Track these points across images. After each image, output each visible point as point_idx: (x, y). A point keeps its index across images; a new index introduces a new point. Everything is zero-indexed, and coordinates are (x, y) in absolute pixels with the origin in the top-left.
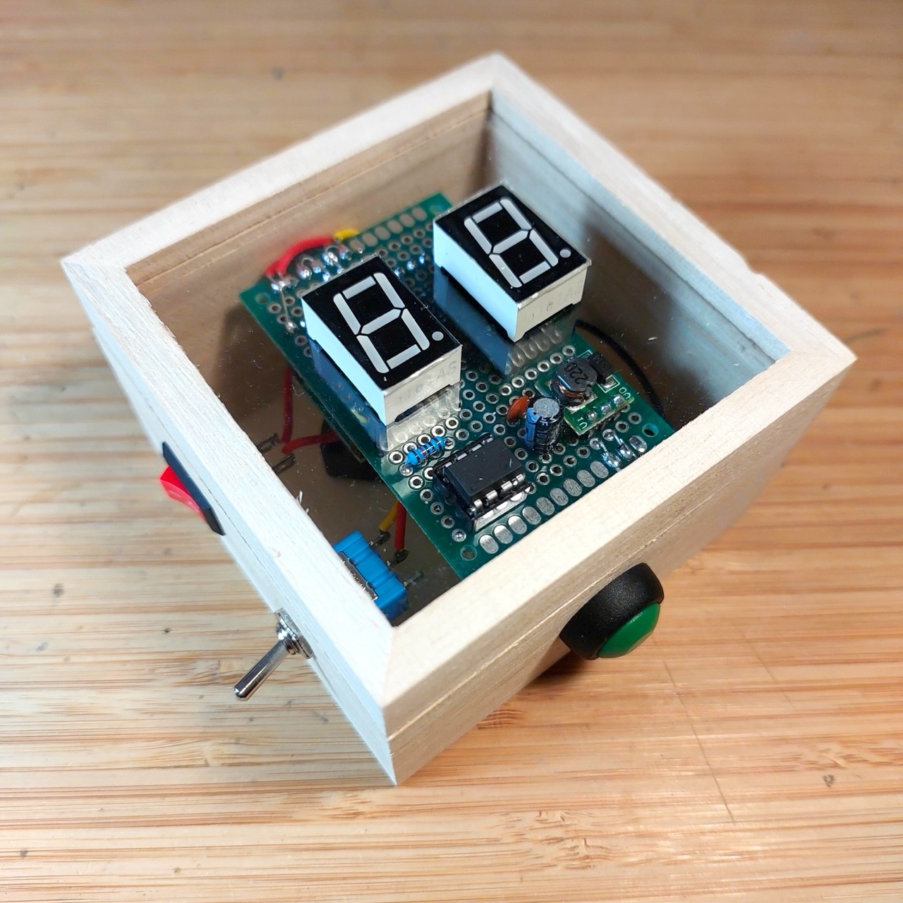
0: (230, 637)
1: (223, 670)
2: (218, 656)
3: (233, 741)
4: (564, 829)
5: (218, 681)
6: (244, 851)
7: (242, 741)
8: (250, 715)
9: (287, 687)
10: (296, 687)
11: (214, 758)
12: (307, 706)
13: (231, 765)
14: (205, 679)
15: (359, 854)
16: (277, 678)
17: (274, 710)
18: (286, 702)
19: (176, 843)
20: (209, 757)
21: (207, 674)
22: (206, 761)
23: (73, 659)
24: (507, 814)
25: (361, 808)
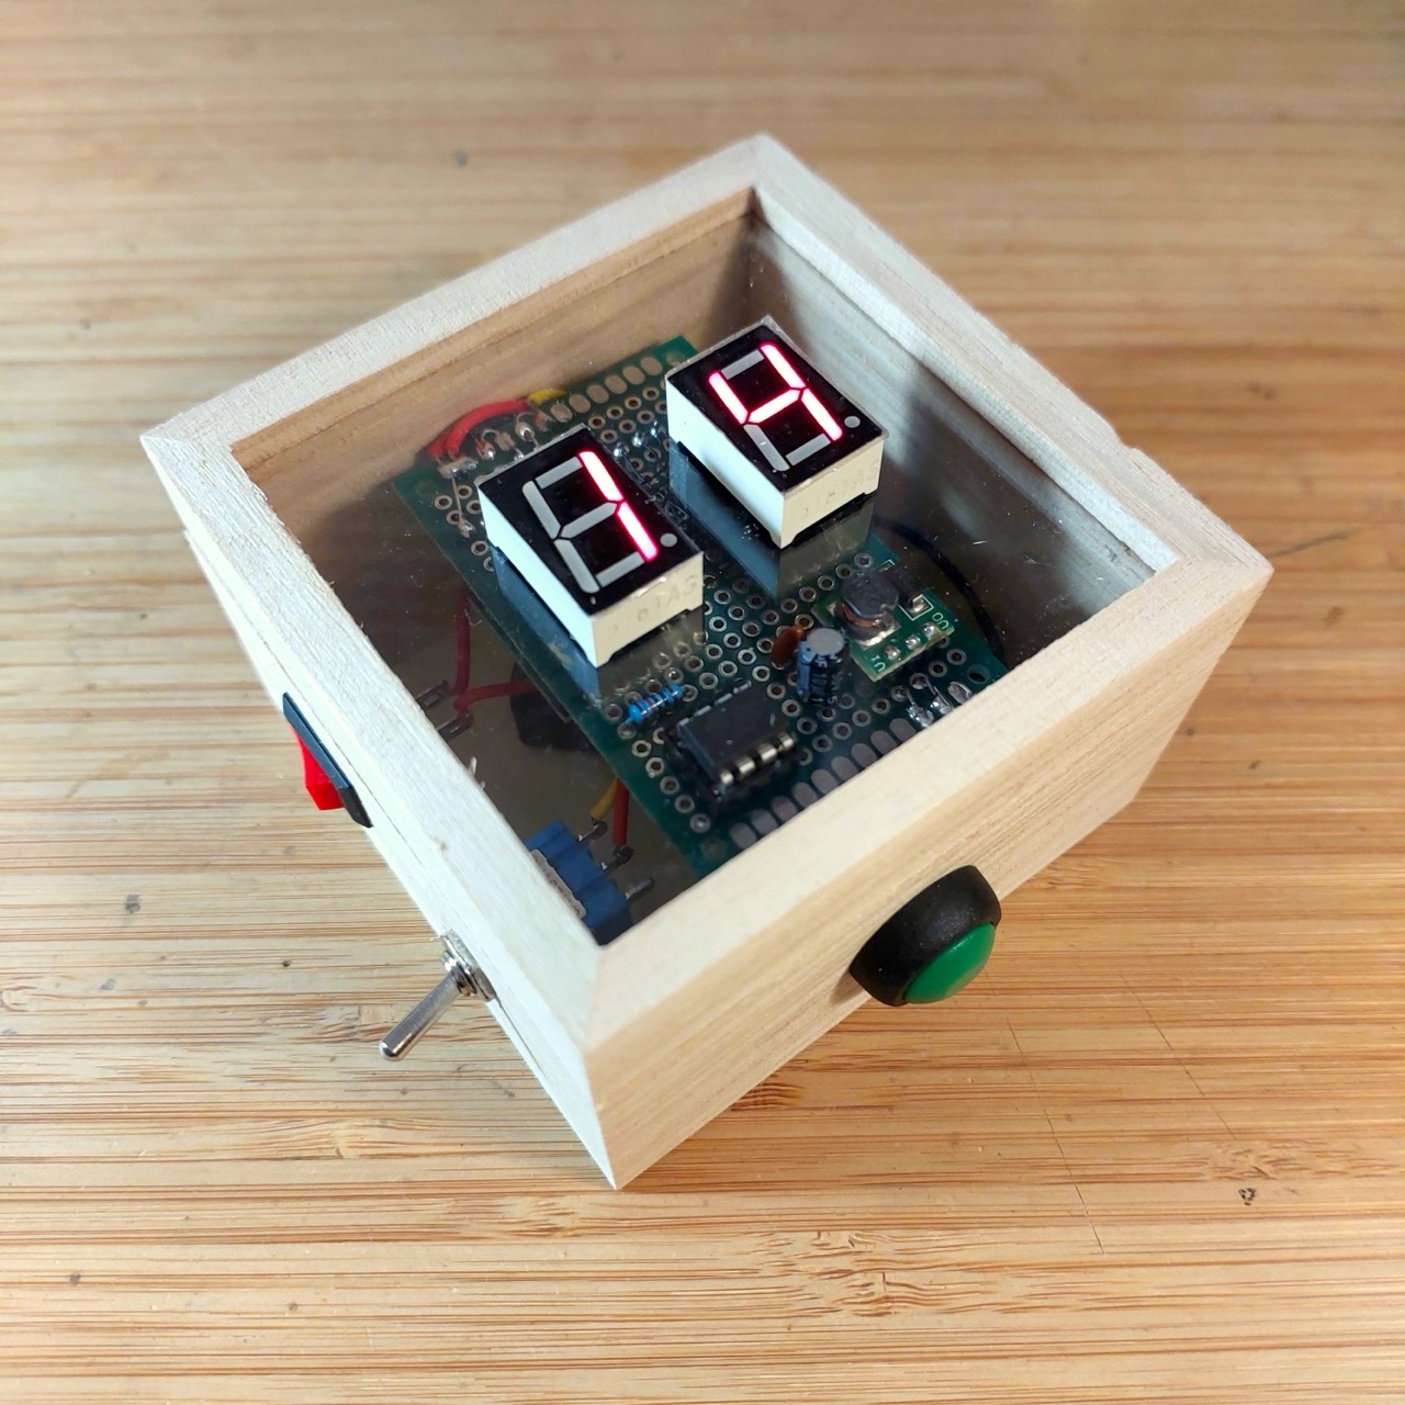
0: (376, 973)
1: (364, 1020)
2: (358, 999)
3: (377, 1122)
4: (854, 1258)
5: (356, 1037)
6: (389, 1279)
7: (390, 1123)
8: (401, 1085)
9: (457, 1046)
10: (470, 1045)
11: (350, 1147)
12: (484, 1074)
13: (373, 1157)
14: (340, 1033)
15: (556, 1287)
16: (441, 1034)
17: (438, 1078)
18: (454, 1068)
19: (293, 1267)
20: (342, 1144)
21: (343, 1026)
22: (338, 1151)
23: (151, 1003)
24: (772, 1233)
25: (559, 1221)
